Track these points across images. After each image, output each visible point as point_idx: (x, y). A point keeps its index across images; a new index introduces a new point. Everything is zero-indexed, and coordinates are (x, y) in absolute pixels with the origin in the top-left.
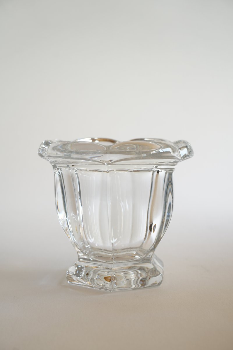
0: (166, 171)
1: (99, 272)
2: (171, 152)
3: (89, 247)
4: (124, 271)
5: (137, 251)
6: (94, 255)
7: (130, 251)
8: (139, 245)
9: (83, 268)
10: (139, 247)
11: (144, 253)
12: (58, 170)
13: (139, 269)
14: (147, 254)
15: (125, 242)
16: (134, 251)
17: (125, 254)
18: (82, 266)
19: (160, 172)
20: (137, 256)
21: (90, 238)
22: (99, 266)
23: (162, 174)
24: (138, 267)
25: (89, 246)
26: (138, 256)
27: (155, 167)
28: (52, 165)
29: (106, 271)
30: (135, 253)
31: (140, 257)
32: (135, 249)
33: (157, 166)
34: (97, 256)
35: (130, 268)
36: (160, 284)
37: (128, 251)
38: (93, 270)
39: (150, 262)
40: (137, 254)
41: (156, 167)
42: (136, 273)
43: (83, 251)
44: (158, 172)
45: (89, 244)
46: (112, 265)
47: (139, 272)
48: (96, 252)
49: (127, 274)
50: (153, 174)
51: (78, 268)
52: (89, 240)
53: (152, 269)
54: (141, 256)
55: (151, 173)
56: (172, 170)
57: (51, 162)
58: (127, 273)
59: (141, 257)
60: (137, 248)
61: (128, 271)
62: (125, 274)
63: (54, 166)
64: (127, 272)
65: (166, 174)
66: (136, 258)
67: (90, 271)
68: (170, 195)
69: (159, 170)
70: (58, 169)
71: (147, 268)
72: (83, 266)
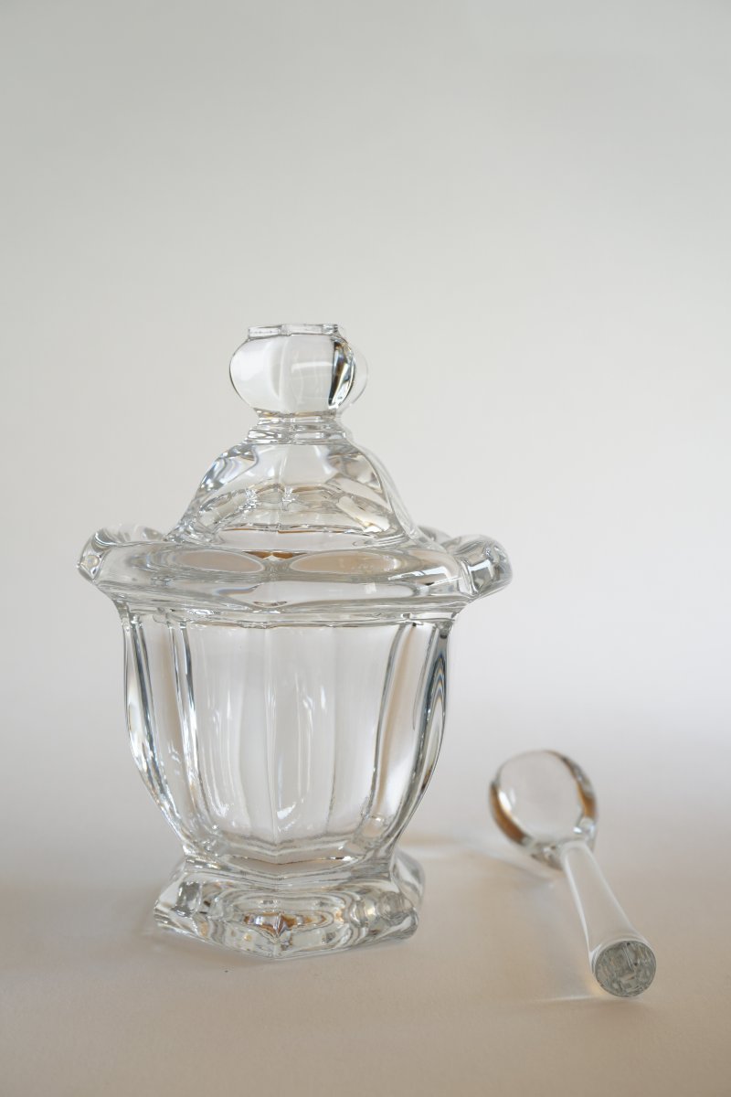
0: (434, 625)
1: (241, 900)
3: (216, 832)
5: (346, 842)
6: (230, 851)
7: (328, 842)
8: (354, 826)
9: (197, 887)
10: (353, 832)
11: (368, 848)
12: (131, 618)
13: (358, 893)
14: (378, 849)
15: (317, 819)
16: (338, 841)
17: (315, 850)
18: (195, 883)
20: (347, 858)
21: (217, 807)
23: (426, 628)
25: (215, 827)
26: (351, 857)
27: (402, 616)
29: (260, 897)
30: (342, 847)
31: (356, 859)
32: (343, 837)
34: (237, 856)
37: (324, 842)
38: (222, 895)
40: (348, 851)
43: (200, 842)
44: (414, 625)
45: (215, 823)
48: (234, 845)
49: (327, 904)
50: (400, 629)
51: (184, 888)
52: (216, 810)
53: (392, 893)
54: (359, 856)
55: (397, 627)
56: (448, 624)
57: (113, 597)
58: (324, 901)
59: (359, 859)
60: (347, 833)
61: (328, 897)
62: (322, 904)
63: (122, 608)
64: (324, 898)
65: (434, 631)
66: (347, 862)
67: (215, 896)
69: (415, 622)
70: (131, 616)
71: (380, 890)
72: (197, 883)
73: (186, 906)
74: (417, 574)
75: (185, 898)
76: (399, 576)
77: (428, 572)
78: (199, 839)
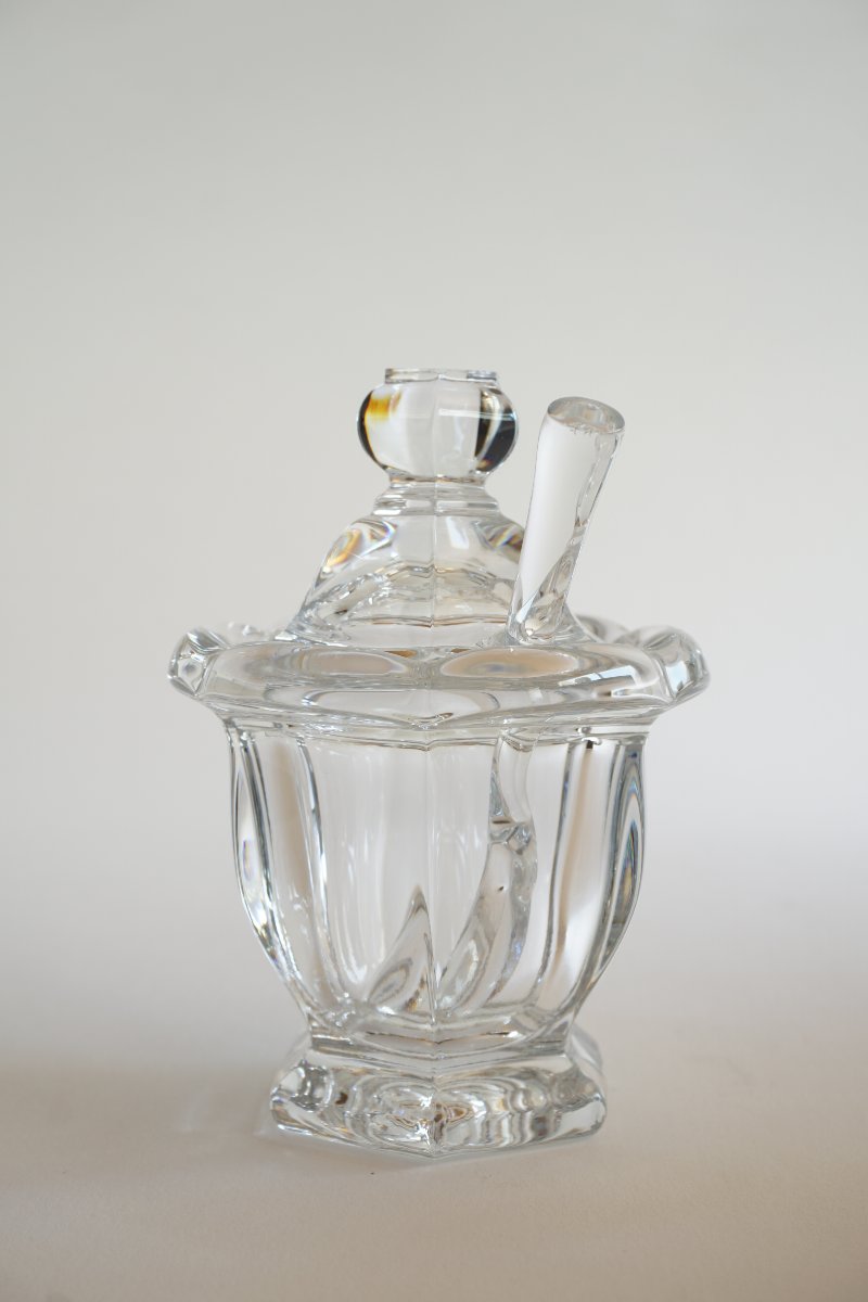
0: (617, 742)
2: (634, 676)
3: (349, 1001)
4: (467, 1084)
5: (514, 1014)
9: (325, 1073)
10: (523, 1001)
11: (539, 1022)
13: (518, 1077)
14: (550, 1024)
18: (320, 1067)
19: (594, 746)
20: (513, 1034)
21: (350, 968)
22: (378, 1068)
23: (605, 749)
24: (515, 1070)
26: (519, 1032)
27: (583, 731)
28: (224, 720)
30: (507, 1020)
31: (524, 1034)
32: (511, 1008)
33: (589, 729)
35: (486, 1074)
36: (596, 1127)
38: (360, 1082)
39: (562, 1052)
40: (515, 1025)
41: (587, 732)
42: (510, 1088)
43: (326, 1013)
44: (590, 745)
45: (345, 990)
46: (434, 1064)
47: (522, 1085)
50: (570, 751)
51: (308, 1072)
52: (349, 973)
53: (566, 1073)
54: (531, 1031)
55: (565, 747)
56: (638, 739)
57: (218, 712)
58: (479, 1091)
59: (529, 1034)
60: (514, 1003)
61: (484, 1085)
63: (228, 723)
64: (479, 1087)
65: (617, 748)
66: (512, 1039)
67: (353, 1085)
68: (634, 802)
69: (592, 739)
70: (240, 732)
71: (548, 1072)
72: (324, 1068)
73: (311, 1096)
74: (593, 677)
75: (309, 1084)
76: (572, 681)
77: (606, 674)
78: (326, 1010)
